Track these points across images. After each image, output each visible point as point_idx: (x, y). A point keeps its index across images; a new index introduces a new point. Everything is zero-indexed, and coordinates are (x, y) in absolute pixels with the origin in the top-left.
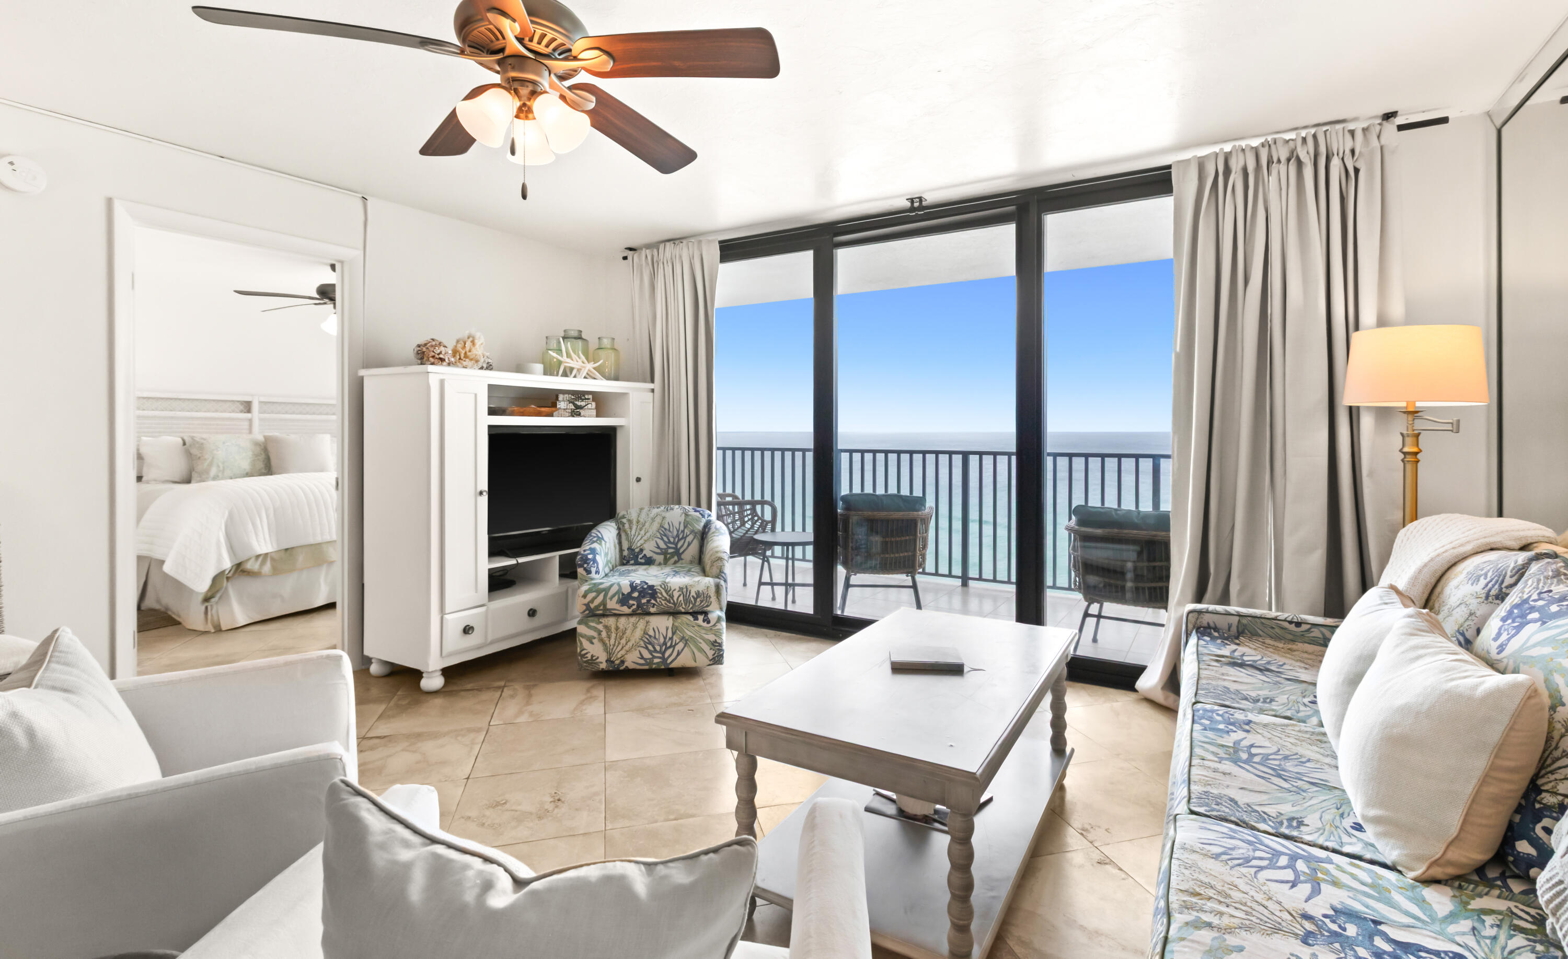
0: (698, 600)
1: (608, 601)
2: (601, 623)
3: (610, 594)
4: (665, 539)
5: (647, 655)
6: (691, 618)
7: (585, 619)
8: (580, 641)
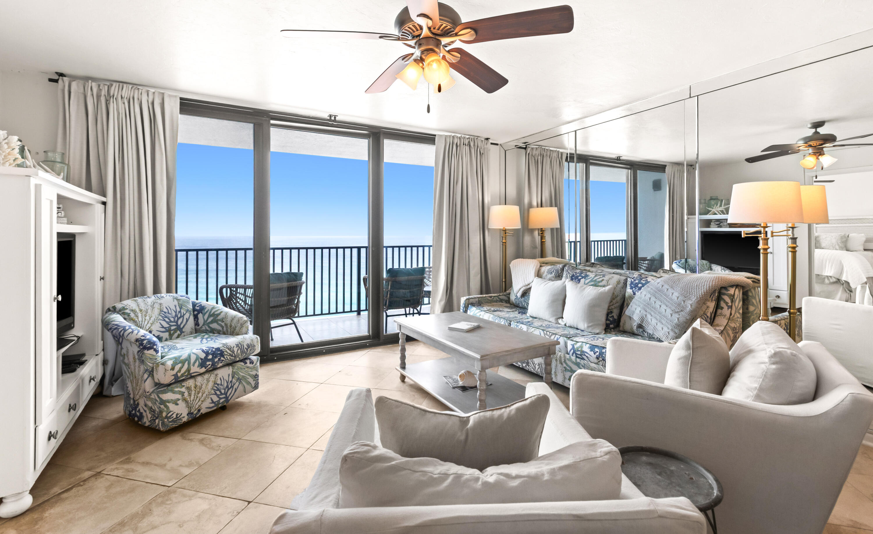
0: (249, 349)
1: (192, 367)
2: (184, 386)
3: (192, 361)
4: (167, 320)
5: (215, 399)
6: (242, 364)
7: (169, 388)
8: (166, 406)
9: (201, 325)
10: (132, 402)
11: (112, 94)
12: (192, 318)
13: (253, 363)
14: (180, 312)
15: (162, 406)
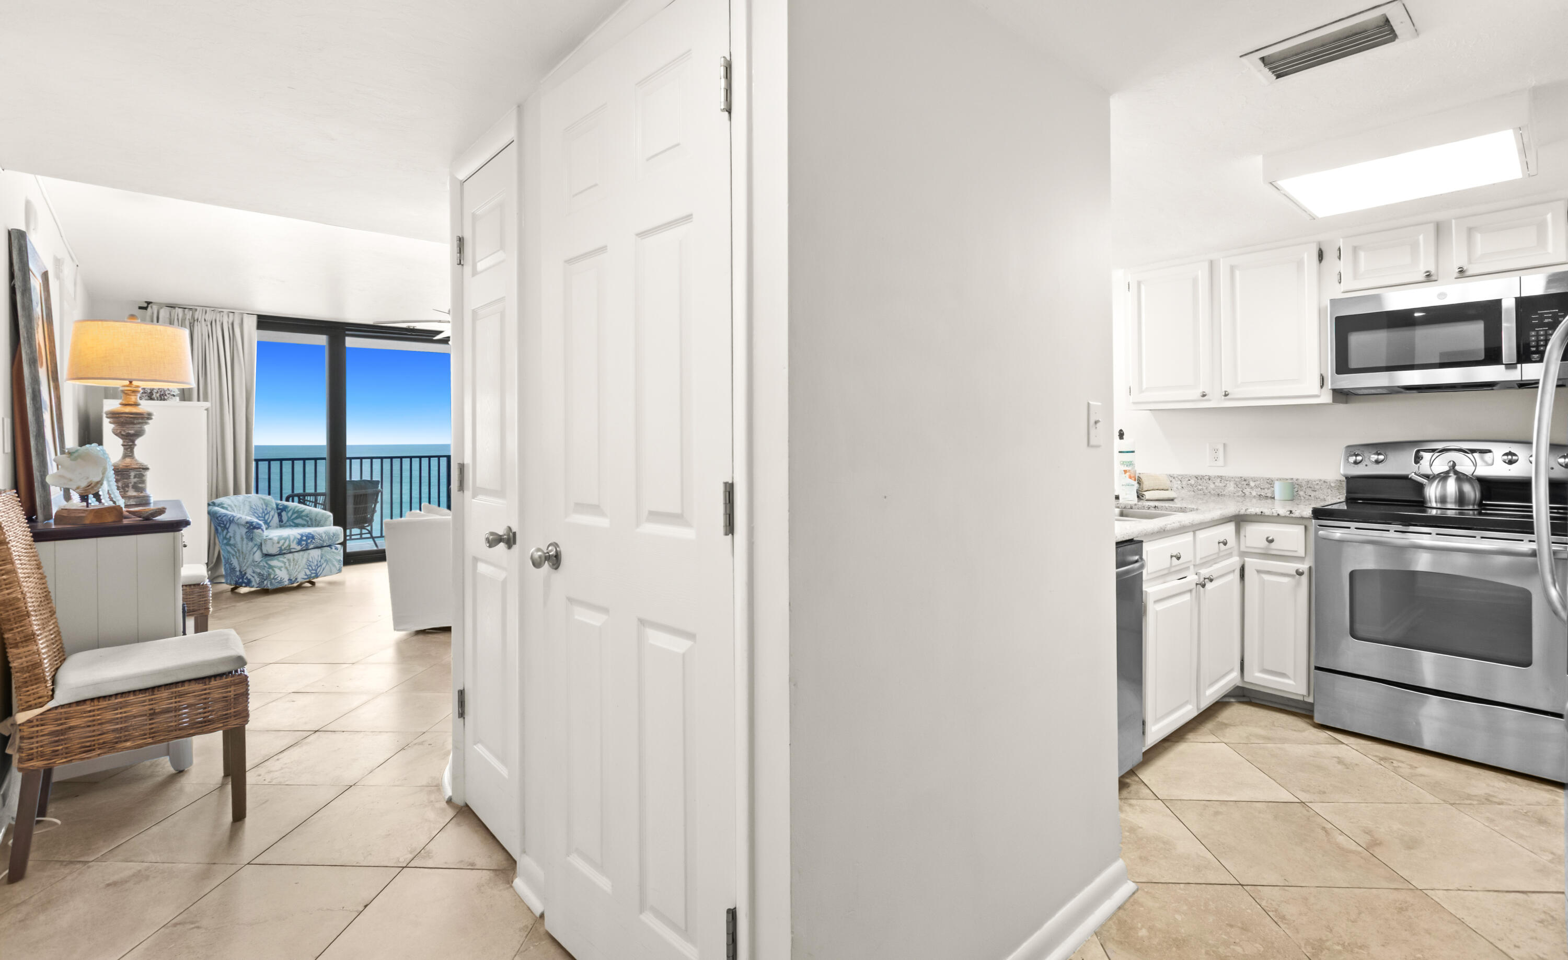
0: (334, 537)
1: (292, 544)
2: (285, 558)
3: (291, 540)
4: (256, 515)
5: (308, 573)
6: (328, 548)
7: (276, 557)
8: (273, 570)
9: (284, 521)
10: (238, 573)
11: (196, 318)
12: (276, 516)
13: (337, 549)
14: (266, 509)
15: (270, 570)
